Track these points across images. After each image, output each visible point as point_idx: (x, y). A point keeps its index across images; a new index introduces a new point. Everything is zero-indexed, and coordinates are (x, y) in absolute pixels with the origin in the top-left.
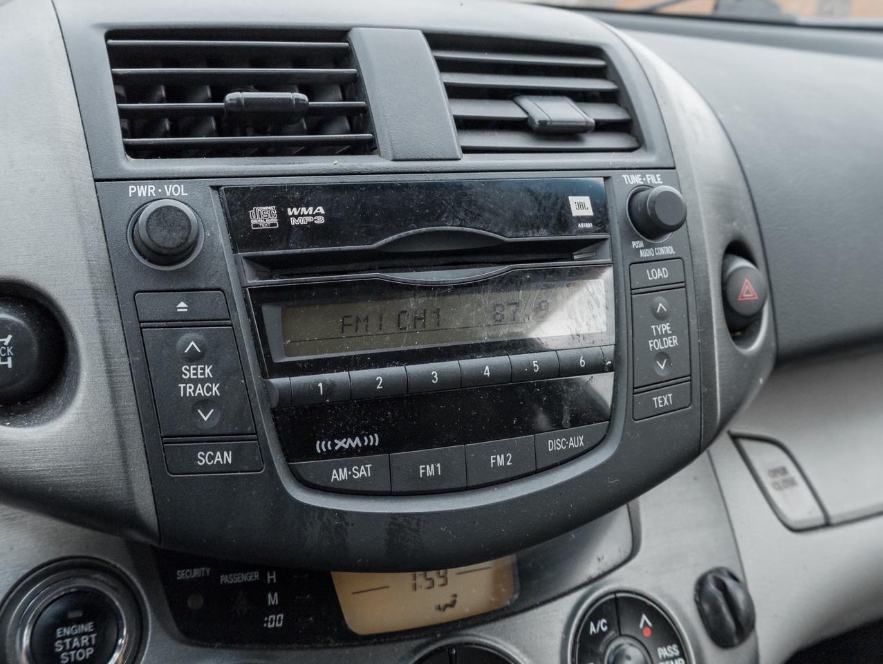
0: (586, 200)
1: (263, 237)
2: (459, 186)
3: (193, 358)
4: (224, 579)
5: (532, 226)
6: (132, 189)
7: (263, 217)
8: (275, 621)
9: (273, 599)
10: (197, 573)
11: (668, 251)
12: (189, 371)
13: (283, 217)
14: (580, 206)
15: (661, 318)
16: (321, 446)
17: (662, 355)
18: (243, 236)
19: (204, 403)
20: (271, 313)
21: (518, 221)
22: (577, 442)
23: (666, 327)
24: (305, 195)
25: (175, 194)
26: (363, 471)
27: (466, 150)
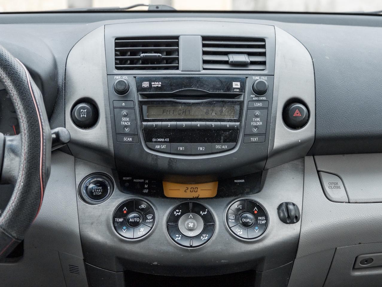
0: (239, 83)
1: (145, 89)
2: (198, 78)
3: (125, 116)
4: (135, 180)
5: (219, 89)
6: (115, 77)
7: (146, 84)
8: (146, 191)
9: (146, 186)
10: (128, 178)
11: (264, 98)
12: (124, 119)
13: (150, 85)
14: (236, 85)
15: (257, 116)
16: (154, 140)
17: (256, 127)
18: (140, 89)
19: (126, 126)
20: (145, 107)
21: (214, 88)
22: (225, 147)
23: (259, 119)
24: (156, 80)
25: (124, 78)
26: (164, 147)
27: (204, 69)
